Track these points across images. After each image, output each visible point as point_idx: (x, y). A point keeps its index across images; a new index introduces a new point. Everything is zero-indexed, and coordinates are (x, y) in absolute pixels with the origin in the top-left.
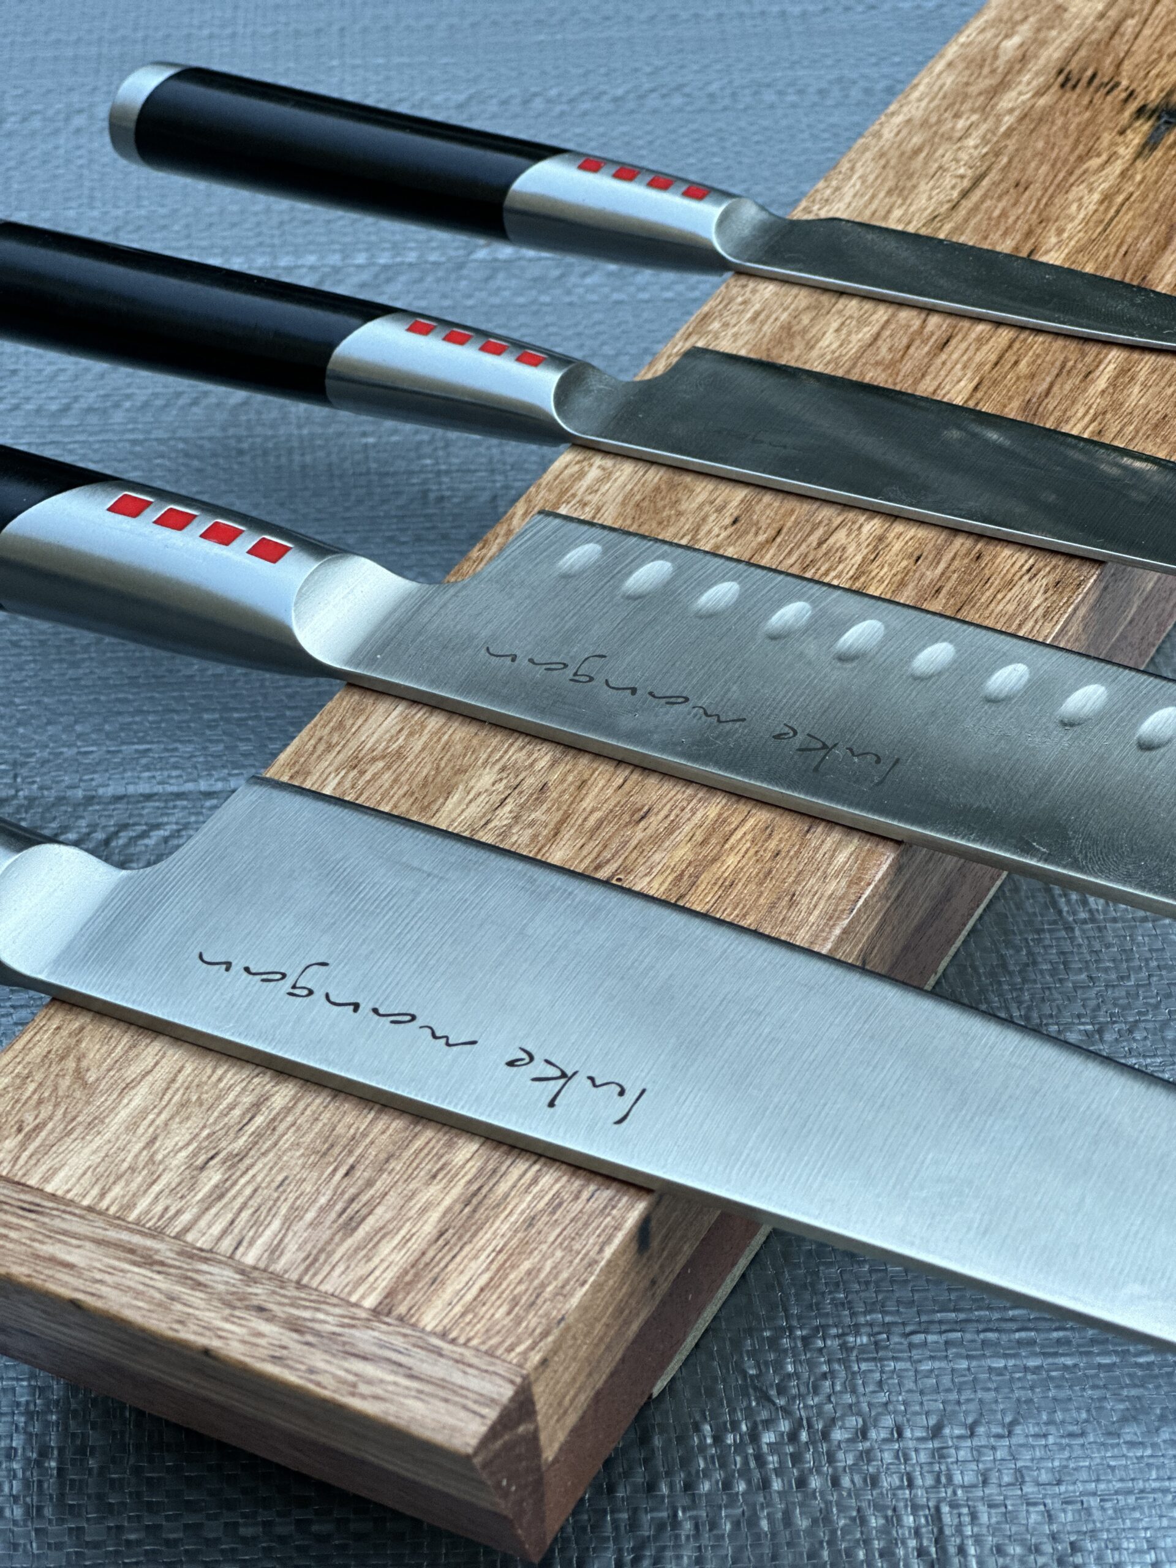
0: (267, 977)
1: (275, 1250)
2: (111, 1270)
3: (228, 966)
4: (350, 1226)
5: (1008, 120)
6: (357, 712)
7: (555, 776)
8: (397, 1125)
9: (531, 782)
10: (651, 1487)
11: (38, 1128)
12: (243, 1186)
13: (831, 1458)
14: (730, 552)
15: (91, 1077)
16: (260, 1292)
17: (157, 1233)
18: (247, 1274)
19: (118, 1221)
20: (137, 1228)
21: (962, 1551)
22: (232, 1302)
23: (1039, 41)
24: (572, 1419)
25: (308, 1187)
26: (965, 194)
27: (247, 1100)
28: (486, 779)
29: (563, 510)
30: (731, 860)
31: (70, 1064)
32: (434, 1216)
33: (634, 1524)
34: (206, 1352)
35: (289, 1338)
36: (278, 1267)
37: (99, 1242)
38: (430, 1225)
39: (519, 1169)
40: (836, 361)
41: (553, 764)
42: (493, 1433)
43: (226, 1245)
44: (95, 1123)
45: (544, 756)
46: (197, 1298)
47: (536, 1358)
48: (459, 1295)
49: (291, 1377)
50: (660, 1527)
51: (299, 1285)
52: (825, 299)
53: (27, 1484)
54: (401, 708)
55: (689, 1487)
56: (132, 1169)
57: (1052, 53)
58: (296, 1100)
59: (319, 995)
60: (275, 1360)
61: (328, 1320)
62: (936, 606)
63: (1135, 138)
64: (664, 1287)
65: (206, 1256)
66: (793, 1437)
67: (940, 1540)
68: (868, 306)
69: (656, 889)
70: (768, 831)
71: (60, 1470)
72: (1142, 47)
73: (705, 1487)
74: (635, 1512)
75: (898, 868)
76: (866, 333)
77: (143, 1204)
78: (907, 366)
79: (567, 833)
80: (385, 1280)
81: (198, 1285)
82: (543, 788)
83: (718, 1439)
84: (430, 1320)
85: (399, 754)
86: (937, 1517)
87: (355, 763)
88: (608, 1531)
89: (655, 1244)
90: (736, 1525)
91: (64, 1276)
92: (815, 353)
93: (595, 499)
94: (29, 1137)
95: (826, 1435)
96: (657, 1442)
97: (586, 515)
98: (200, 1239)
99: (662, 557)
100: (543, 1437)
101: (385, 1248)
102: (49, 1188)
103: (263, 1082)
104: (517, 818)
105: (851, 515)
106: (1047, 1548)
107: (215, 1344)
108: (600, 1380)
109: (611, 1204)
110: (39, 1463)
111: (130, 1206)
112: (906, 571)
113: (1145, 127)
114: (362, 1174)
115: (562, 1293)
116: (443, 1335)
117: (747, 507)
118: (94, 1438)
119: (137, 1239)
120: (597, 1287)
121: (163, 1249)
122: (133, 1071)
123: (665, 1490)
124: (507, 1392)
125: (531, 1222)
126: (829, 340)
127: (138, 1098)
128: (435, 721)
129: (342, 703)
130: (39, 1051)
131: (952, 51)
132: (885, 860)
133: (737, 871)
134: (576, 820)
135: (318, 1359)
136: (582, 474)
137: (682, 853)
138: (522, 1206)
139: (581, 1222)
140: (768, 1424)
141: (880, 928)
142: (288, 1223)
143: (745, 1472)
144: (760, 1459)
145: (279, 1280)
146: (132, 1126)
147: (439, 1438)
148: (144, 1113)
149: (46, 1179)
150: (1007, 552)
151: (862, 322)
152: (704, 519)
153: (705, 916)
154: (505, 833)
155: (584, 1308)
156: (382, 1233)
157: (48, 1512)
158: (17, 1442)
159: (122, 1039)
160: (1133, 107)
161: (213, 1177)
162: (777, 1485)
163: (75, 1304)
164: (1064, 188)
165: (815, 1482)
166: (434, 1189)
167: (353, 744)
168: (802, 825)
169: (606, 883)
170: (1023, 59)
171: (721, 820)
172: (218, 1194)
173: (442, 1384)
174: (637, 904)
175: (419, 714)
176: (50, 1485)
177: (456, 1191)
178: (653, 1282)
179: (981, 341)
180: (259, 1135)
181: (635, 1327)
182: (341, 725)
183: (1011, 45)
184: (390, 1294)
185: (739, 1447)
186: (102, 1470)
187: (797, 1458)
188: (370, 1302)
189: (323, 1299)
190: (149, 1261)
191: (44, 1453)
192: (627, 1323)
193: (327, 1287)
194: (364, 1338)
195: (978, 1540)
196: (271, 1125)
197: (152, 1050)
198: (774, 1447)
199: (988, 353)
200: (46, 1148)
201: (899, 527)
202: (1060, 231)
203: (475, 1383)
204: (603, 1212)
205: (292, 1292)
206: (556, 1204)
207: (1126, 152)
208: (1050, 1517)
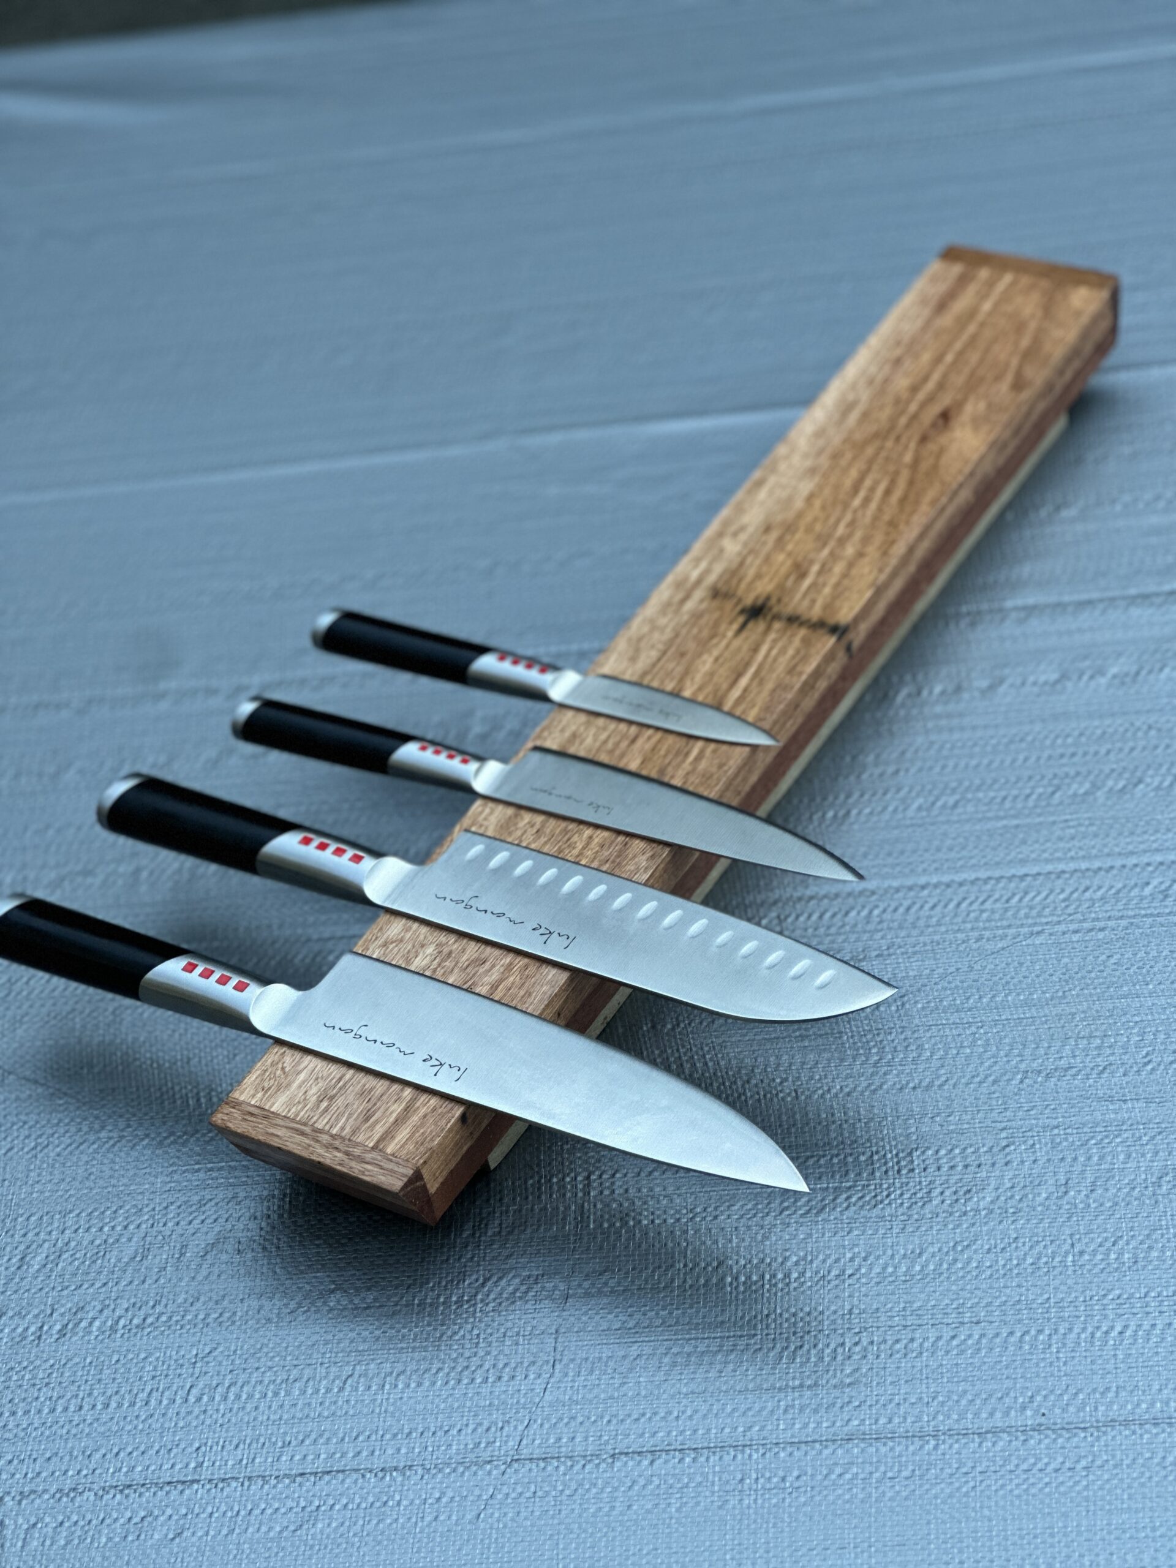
0: (347, 1031)
1: (343, 1128)
2: (291, 1137)
3: (334, 1027)
4: (367, 1120)
5: (685, 617)
6: (388, 922)
7: (455, 946)
8: (385, 1083)
9: (446, 950)
10: (488, 1200)
11: (269, 1089)
12: (334, 1108)
13: (551, 1187)
14: (533, 846)
15: (287, 1070)
16: (337, 1143)
17: (305, 1124)
18: (332, 1136)
19: (293, 1120)
20: (299, 1123)
21: (588, 1217)
22: (328, 1147)
23: (707, 572)
24: (440, 1180)
25: (355, 1106)
26: (659, 660)
27: (338, 1076)
28: (430, 950)
29: (473, 829)
30: (511, 979)
31: (280, 1066)
32: (394, 1115)
33: (480, 1213)
34: (319, 1163)
35: (345, 1158)
36: (343, 1134)
37: (287, 1127)
38: (392, 1119)
39: (424, 1097)
40: (590, 751)
41: (456, 941)
42: (406, 1186)
43: (327, 1128)
44: (289, 1085)
45: (452, 938)
46: (317, 1145)
47: (421, 1161)
48: (399, 1141)
49: (345, 1170)
50: (489, 1213)
51: (350, 1140)
52: (592, 718)
53: (279, 1206)
54: (404, 921)
55: (501, 1200)
56: (299, 1102)
57: (712, 578)
58: (353, 1076)
59: (363, 1038)
60: (340, 1164)
61: (357, 1151)
62: (604, 868)
63: (735, 626)
64: (476, 1135)
65: (320, 1131)
66: (539, 1181)
67: (582, 1214)
68: (608, 721)
69: (483, 992)
70: (526, 967)
71: (290, 1202)
72: (751, 573)
73: (506, 1200)
74: (481, 1209)
75: (571, 980)
76: (603, 736)
77: (302, 1114)
78: (618, 752)
79: (456, 970)
80: (376, 1138)
81: (318, 1141)
82: (450, 953)
83: (513, 1183)
84: (389, 1150)
85: (401, 941)
86: (583, 1206)
87: (385, 945)
88: (472, 1215)
89: (470, 1121)
90: (515, 1212)
91: (276, 1140)
92: (583, 747)
93: (486, 823)
94: (266, 1092)
95: (550, 1180)
96: (492, 1185)
97: (481, 831)
98: (319, 1126)
99: (507, 850)
100: (428, 1186)
101: (378, 1127)
102: (272, 1110)
103: (343, 1070)
104: (439, 965)
105: (581, 827)
106: (617, 1216)
107: (322, 1160)
108: (452, 1166)
109: (452, 1109)
110: (283, 1199)
111: (297, 1115)
112: (597, 852)
113: (741, 619)
114: (373, 1100)
115: (432, 1140)
116: (393, 1155)
117: (543, 825)
118: (301, 1190)
119: (299, 1126)
120: (444, 1138)
121: (307, 1130)
122: (302, 1066)
123: (492, 1202)
124: (411, 1172)
125: (425, 1116)
126: (589, 740)
127: (302, 1077)
128: (416, 925)
129: (384, 918)
130: (270, 1061)
131: (670, 579)
132: (564, 976)
133: (513, 983)
134: (460, 965)
135: (353, 1164)
136: (481, 813)
137: (495, 975)
138: (423, 1111)
139: (442, 1115)
140: (531, 1177)
141: (565, 1001)
142: (347, 1119)
143: (520, 1195)
144: (526, 1189)
145: (343, 1139)
146: (300, 1087)
147: (389, 1188)
148: (303, 1082)
149: (271, 1107)
150: (637, 841)
151: (605, 729)
152: (525, 832)
153: (498, 1002)
154: (435, 971)
155: (440, 1144)
156: (377, 1122)
157: (286, 1216)
158: (276, 1192)
159: (298, 1055)
160: (739, 608)
161: (324, 1104)
162: (530, 1198)
163: (279, 1148)
164: (700, 655)
165: (543, 1197)
166: (396, 1105)
167: (385, 937)
168: (537, 964)
169: (466, 990)
170: (699, 582)
171: (510, 964)
172: (326, 1110)
173: (392, 1171)
174: (476, 997)
175: (410, 923)
176: (287, 1207)
177: (403, 1105)
178: (471, 1133)
179: (649, 738)
180: (340, 1089)
181: (465, 1148)
182: (381, 929)
183: (695, 575)
184: (378, 1142)
185: (520, 1186)
186: (304, 1201)
187: (539, 1189)
188: (371, 1145)
189: (357, 1144)
190: (302, 1133)
191: (285, 1195)
192: (461, 1147)
193: (358, 1140)
194: (369, 1156)
195: (595, 1214)
196: (344, 1085)
197: (308, 1059)
198: (532, 1185)
199: (648, 746)
200: (271, 1096)
201: (599, 832)
202: (692, 679)
203: (401, 1170)
204: (449, 1112)
205: (347, 1142)
206: (434, 1110)
207: (730, 634)
208: (621, 1205)
